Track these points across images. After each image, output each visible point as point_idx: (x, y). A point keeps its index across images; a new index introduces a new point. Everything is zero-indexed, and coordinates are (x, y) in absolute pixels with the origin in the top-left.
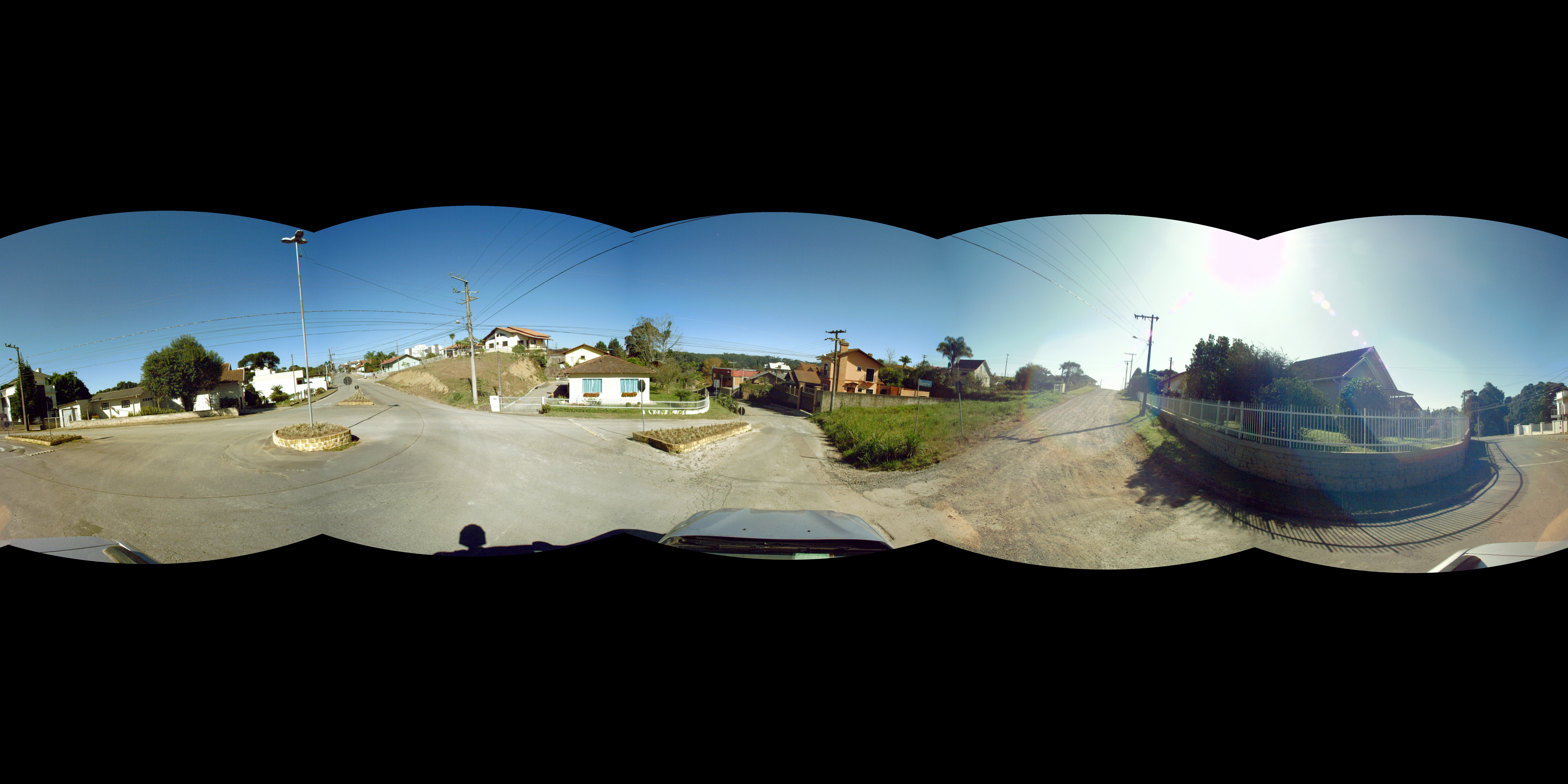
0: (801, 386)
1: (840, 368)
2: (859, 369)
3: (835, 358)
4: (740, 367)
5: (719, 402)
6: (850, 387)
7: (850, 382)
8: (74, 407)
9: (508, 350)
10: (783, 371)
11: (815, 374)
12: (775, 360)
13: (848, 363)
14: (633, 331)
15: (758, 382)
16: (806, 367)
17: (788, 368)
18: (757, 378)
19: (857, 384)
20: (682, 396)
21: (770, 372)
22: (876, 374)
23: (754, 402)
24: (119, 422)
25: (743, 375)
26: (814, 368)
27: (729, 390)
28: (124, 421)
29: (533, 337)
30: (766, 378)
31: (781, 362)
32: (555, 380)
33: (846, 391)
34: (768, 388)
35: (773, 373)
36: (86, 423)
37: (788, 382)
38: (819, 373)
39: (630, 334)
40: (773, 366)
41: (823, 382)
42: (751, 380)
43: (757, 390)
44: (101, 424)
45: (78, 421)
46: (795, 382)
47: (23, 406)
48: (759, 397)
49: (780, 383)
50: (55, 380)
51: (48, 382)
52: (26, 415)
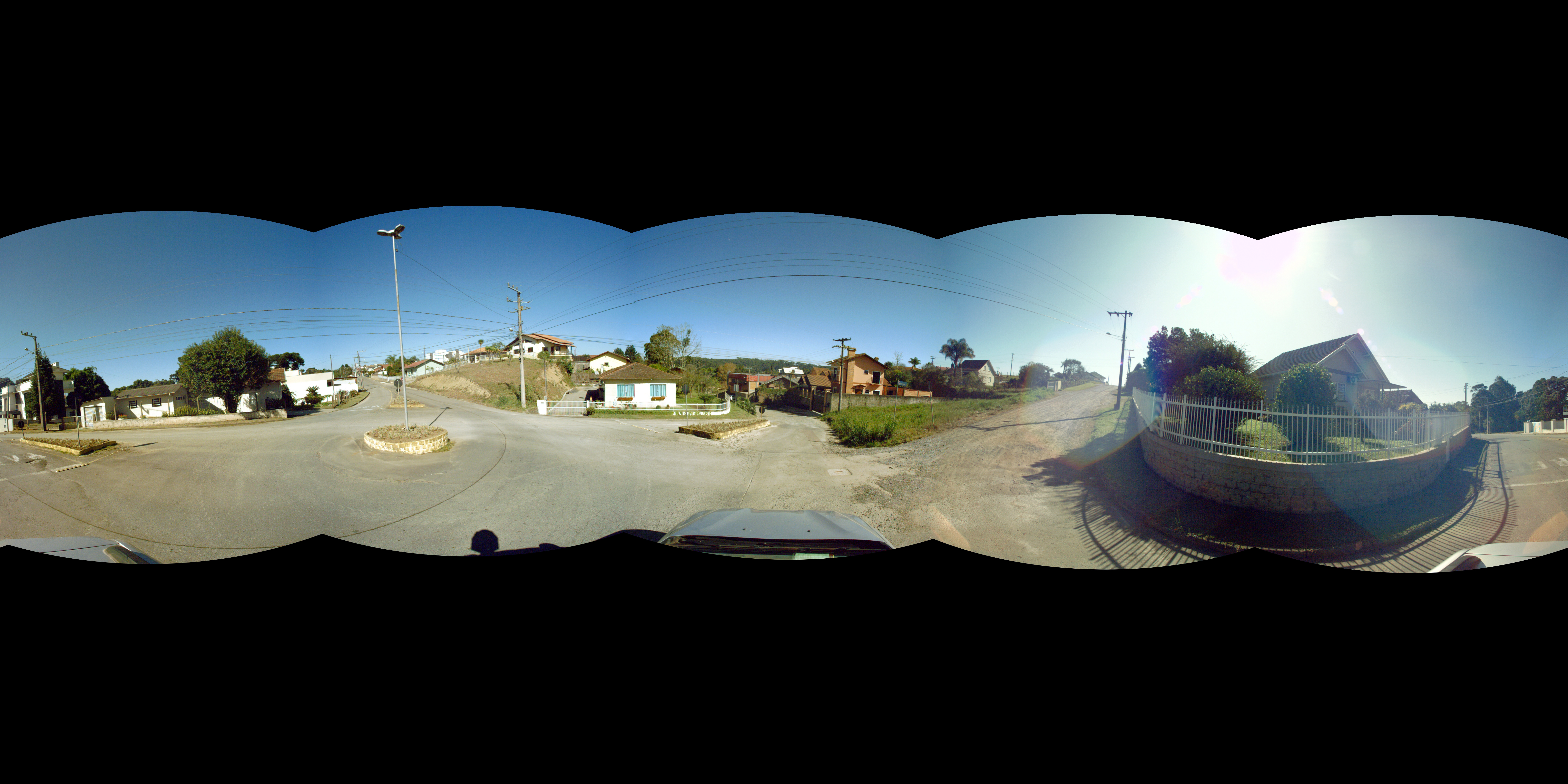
0: (813, 389)
1: (848, 371)
2: (866, 373)
3: (842, 363)
4: (755, 371)
5: (738, 405)
6: (858, 389)
7: (858, 385)
8: (99, 405)
9: (534, 356)
10: (796, 375)
11: (826, 378)
12: (789, 365)
13: (855, 366)
14: (653, 338)
15: (774, 387)
16: (818, 371)
17: (801, 372)
18: (772, 383)
19: (864, 386)
20: (705, 399)
21: (784, 376)
22: (882, 376)
23: (769, 405)
24: (152, 423)
25: (758, 380)
26: (825, 372)
27: (745, 394)
28: (158, 422)
29: (558, 344)
30: (781, 382)
31: (794, 366)
32: (581, 385)
33: (854, 393)
34: (783, 392)
35: (787, 377)
36: (113, 424)
37: (801, 386)
38: (829, 377)
39: (649, 341)
40: (787, 370)
41: (833, 385)
42: (766, 384)
43: (773, 394)
44: (131, 425)
45: (104, 421)
46: (807, 386)
47: (40, 403)
48: (775, 401)
49: (794, 387)
50: (73, 376)
51: (65, 378)
52: (43, 413)
